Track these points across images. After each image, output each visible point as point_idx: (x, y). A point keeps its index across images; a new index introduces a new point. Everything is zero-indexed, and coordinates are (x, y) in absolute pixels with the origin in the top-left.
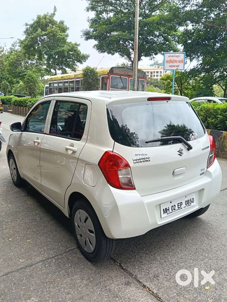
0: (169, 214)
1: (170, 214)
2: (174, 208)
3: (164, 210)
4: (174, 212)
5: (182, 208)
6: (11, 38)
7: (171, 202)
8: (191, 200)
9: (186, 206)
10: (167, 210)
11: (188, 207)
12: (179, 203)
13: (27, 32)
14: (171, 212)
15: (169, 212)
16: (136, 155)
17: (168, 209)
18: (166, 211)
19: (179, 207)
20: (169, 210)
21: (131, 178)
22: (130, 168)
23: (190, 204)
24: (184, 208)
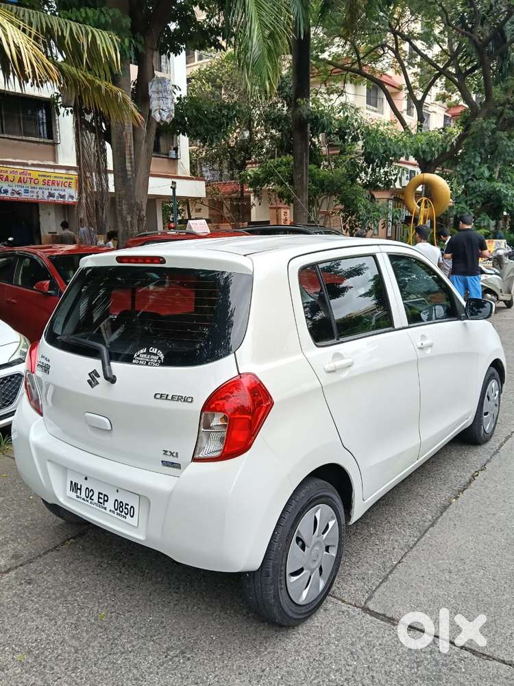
0: (79, 499)
2: (90, 494)
4: (88, 503)
5: (105, 508)
7: (86, 479)
8: (129, 508)
9: (116, 512)
10: (78, 488)
11: (118, 517)
12: (102, 494)
15: (80, 494)
18: (75, 487)
19: (100, 500)
20: (80, 489)
23: (123, 514)
24: (109, 512)
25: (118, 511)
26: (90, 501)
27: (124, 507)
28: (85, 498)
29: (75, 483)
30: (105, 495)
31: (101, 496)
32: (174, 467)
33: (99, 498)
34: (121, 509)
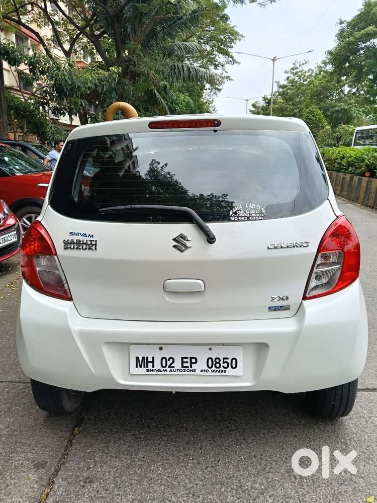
0: (152, 373)
1: (155, 372)
2: (169, 363)
3: (137, 358)
4: (168, 373)
5: (194, 371)
6: (310, 51)
7: (161, 349)
8: (229, 361)
9: (210, 370)
10: (148, 362)
11: (214, 373)
12: (187, 358)
13: (341, 35)
14: (159, 370)
15: (153, 367)
16: (71, 234)
17: (150, 359)
18: (143, 362)
19: (185, 365)
20: (153, 362)
21: (63, 277)
22: (55, 257)
23: (222, 368)
24: (201, 373)
25: (214, 368)
26: (168, 370)
27: (221, 362)
28: (162, 369)
29: (143, 358)
30: (191, 358)
31: (185, 360)
32: (283, 310)
33: (183, 362)
34: (218, 365)
